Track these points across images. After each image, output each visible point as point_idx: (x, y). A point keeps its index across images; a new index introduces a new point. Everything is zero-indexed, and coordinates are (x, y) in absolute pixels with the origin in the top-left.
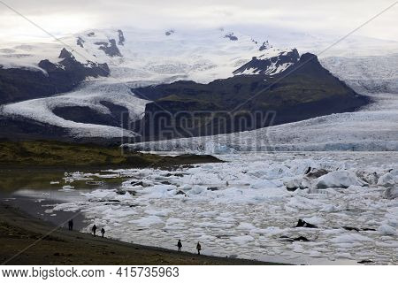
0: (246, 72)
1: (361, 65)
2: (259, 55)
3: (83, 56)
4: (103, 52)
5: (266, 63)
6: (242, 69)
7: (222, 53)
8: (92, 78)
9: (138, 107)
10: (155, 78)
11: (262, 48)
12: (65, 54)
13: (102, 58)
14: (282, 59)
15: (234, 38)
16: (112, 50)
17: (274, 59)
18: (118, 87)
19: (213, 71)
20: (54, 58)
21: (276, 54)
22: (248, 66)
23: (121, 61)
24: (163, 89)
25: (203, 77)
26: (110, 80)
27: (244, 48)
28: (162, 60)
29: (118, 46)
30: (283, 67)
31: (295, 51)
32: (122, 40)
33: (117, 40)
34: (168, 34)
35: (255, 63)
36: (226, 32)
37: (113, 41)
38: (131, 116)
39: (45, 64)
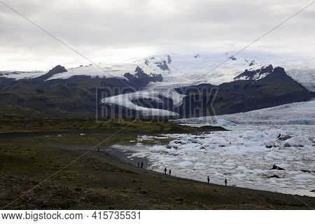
0: (242, 78)
1: (311, 74)
2: (249, 68)
3: (148, 71)
4: (159, 68)
5: (253, 73)
6: (239, 77)
7: (226, 68)
8: (153, 83)
10: (188, 82)
11: (251, 65)
12: (138, 69)
13: (159, 71)
14: (262, 71)
15: (235, 59)
16: (164, 66)
17: (258, 71)
18: (165, 89)
19: (221, 78)
20: (133, 72)
21: (259, 68)
22: (242, 75)
23: (169, 73)
25: (216, 81)
26: (163, 84)
27: (240, 65)
28: (193, 72)
29: (168, 65)
30: (264, 75)
31: (271, 66)
32: (170, 61)
33: (167, 61)
34: (196, 57)
35: (246, 73)
36: (229, 56)
37: (164, 62)
39: (128, 75)
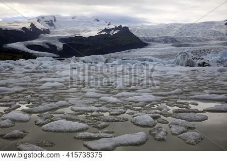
0: (103, 33)
1: (145, 32)
2: (107, 27)
3: (39, 26)
4: (47, 25)
5: (110, 30)
6: (101, 32)
7: (93, 26)
8: (43, 35)
9: (60, 46)
10: (68, 35)
11: (109, 25)
12: (32, 25)
13: (47, 27)
14: (115, 29)
15: (99, 21)
16: (51, 23)
17: (113, 29)
18: (53, 38)
19: (90, 33)
21: (114, 27)
22: (103, 31)
23: (55, 28)
24: (70, 39)
25: (86, 35)
26: (50, 36)
27: (102, 25)
28: (71, 28)
29: (54, 23)
30: (116, 32)
31: (121, 26)
32: (55, 20)
33: (53, 20)
34: (73, 18)
35: (106, 30)
36: (95, 19)
37: (51, 21)
38: (58, 49)
39: (24, 28)
